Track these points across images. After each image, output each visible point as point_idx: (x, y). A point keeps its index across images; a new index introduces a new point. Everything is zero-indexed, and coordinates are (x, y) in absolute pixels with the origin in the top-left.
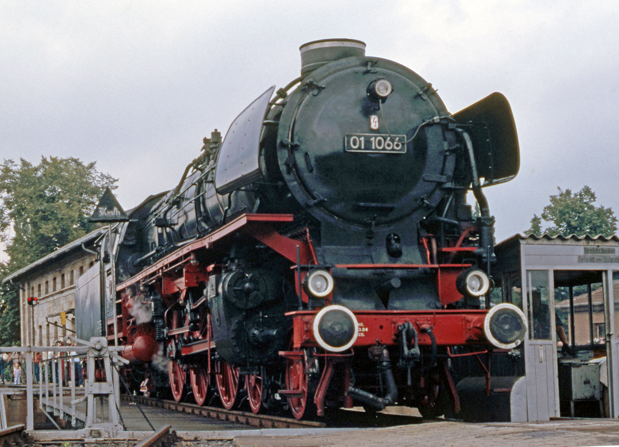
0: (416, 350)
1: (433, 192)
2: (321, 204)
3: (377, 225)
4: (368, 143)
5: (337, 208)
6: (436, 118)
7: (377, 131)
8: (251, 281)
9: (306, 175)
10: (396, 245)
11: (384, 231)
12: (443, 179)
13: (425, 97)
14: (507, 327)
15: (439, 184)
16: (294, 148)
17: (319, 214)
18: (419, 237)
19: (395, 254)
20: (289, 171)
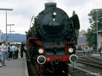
0: (58, 63)
1: (66, 32)
2: (44, 35)
3: (55, 39)
4: (53, 23)
5: (48, 36)
6: (66, 19)
7: (55, 21)
8: (33, 49)
9: (42, 30)
10: (58, 42)
11: (57, 40)
12: (68, 30)
13: (64, 14)
14: (74, 59)
15: (67, 31)
16: (39, 25)
17: (44, 37)
18: (63, 41)
19: (58, 44)
20: (39, 29)
